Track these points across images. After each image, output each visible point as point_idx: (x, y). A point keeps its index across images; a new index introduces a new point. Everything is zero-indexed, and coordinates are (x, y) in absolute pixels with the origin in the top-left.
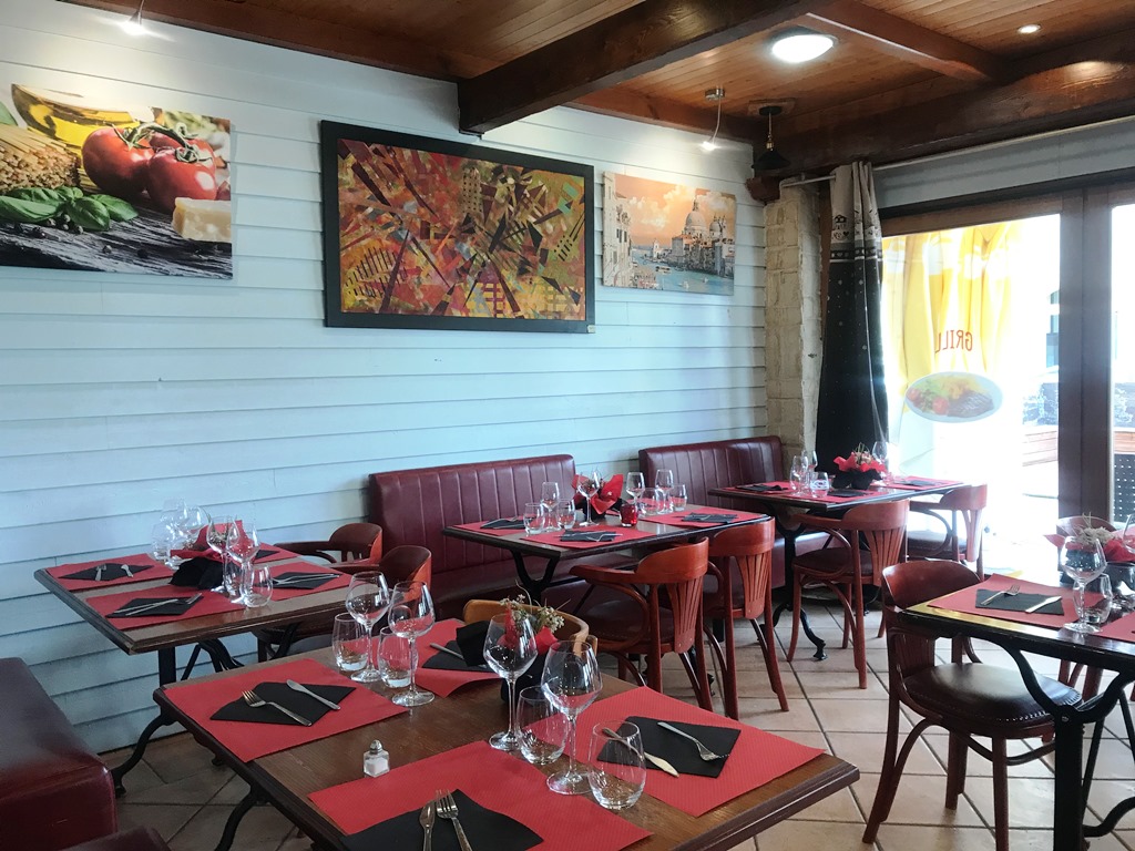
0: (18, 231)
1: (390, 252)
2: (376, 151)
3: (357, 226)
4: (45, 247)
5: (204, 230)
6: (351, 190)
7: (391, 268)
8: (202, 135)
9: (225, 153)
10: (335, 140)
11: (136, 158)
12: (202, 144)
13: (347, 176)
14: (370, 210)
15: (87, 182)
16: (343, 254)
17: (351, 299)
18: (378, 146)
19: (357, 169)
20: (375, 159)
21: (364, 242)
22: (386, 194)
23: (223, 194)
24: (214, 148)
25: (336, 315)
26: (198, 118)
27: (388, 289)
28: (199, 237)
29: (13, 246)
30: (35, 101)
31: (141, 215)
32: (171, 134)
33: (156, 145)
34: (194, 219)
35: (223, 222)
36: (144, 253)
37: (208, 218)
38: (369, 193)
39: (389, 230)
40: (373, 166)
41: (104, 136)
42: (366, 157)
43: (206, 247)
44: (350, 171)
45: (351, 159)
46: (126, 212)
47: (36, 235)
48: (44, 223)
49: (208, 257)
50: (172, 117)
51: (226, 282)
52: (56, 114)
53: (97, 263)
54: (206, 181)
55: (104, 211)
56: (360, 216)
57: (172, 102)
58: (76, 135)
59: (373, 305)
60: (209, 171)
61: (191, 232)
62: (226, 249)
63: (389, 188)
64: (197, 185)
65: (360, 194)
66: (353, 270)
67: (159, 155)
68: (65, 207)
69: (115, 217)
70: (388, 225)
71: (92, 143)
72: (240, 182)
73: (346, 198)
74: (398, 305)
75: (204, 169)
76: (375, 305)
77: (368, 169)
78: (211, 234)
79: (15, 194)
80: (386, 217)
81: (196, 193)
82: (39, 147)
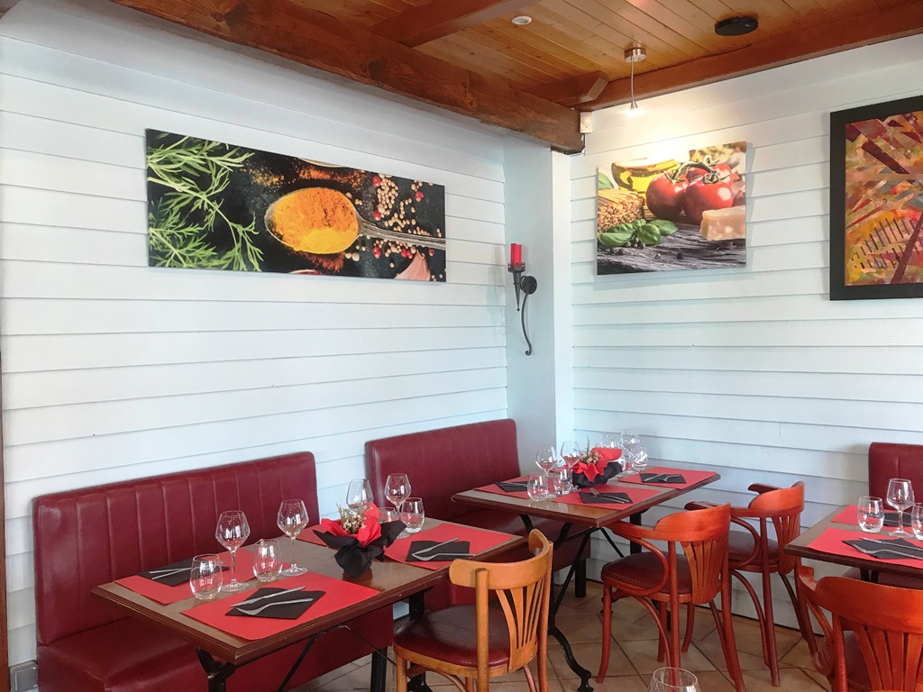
0: (611, 253)
1: (907, 220)
2: (893, 124)
3: (867, 202)
4: (625, 260)
5: (722, 232)
6: (860, 169)
7: (907, 237)
8: (723, 159)
9: (741, 169)
10: (844, 125)
11: (678, 189)
12: (722, 167)
13: (856, 156)
14: (882, 183)
15: (649, 214)
16: (848, 231)
17: (856, 273)
18: (895, 118)
19: (870, 148)
20: (891, 132)
21: (873, 216)
22: (903, 163)
23: (738, 201)
24: (731, 167)
25: (841, 289)
26: (720, 148)
27: (902, 259)
28: (719, 238)
29: (610, 263)
30: (623, 170)
31: (680, 228)
32: (701, 166)
33: (690, 177)
34: (716, 225)
35: (738, 223)
36: (680, 255)
37: (726, 222)
38: (881, 167)
39: (906, 199)
40: (887, 139)
41: (659, 180)
42: (881, 132)
43: (723, 245)
44: (860, 152)
45: (862, 139)
46: (669, 228)
47: (620, 253)
48: (624, 245)
49: (727, 252)
50: (702, 153)
51: (740, 270)
52: (634, 175)
53: (652, 267)
54: (725, 194)
55: (657, 230)
56: (870, 192)
57: (702, 143)
58: (642, 184)
59: (883, 276)
60: (728, 186)
61: (714, 236)
62: (740, 244)
63: (908, 157)
64: (718, 198)
65: (871, 170)
66: (860, 244)
67: (693, 183)
68: (635, 234)
69: (664, 234)
70: (904, 194)
71: (653, 188)
72: (756, 189)
73: (854, 177)
74: (915, 274)
75: (724, 185)
76: (887, 276)
77: (880, 143)
78: (729, 233)
79: (611, 230)
80: (902, 186)
81: (717, 204)
82: (623, 198)
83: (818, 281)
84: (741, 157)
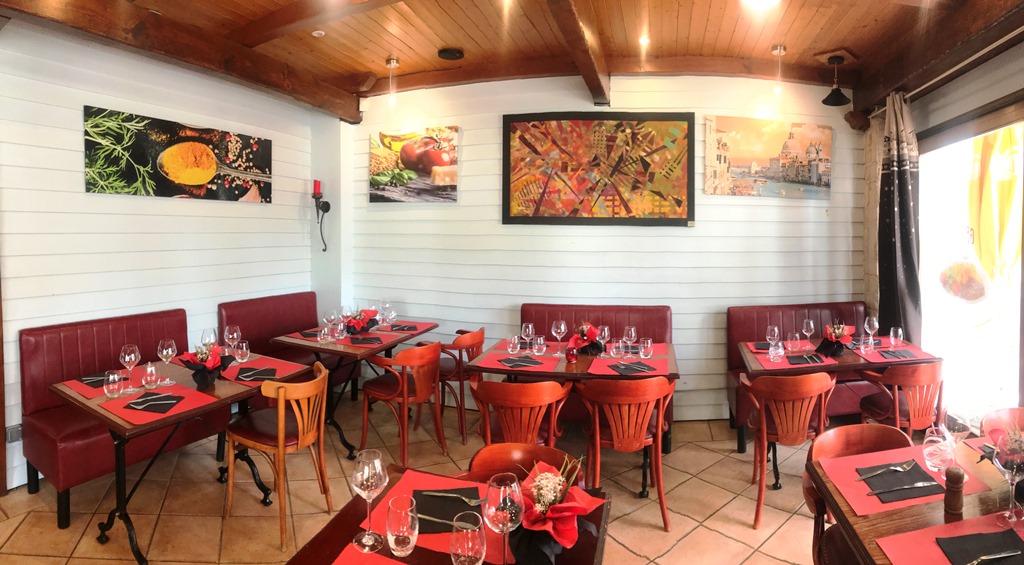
0: (378, 189)
1: (541, 181)
2: (534, 126)
3: (521, 169)
4: (386, 194)
5: (444, 180)
6: (517, 150)
7: (541, 191)
8: (444, 135)
9: (455, 143)
10: (510, 123)
11: (418, 151)
12: (445, 140)
13: (516, 143)
14: (528, 159)
15: (401, 165)
16: (512, 185)
17: (516, 209)
18: (535, 123)
19: (522, 138)
20: (533, 130)
21: (524, 178)
22: (539, 149)
23: (453, 162)
24: (450, 141)
25: (508, 218)
26: (443, 128)
27: (538, 203)
28: (442, 184)
29: (377, 195)
30: (386, 136)
31: (420, 176)
32: (431, 138)
33: (426, 144)
34: (440, 175)
35: (453, 175)
36: (420, 192)
37: (446, 174)
38: (527, 150)
39: (541, 169)
40: (531, 134)
41: (408, 145)
42: (528, 130)
43: (444, 188)
44: (518, 140)
45: (518, 133)
46: (413, 175)
47: (383, 189)
48: (386, 185)
49: (446, 192)
50: (434, 131)
51: (454, 204)
52: (393, 140)
53: (403, 199)
54: (446, 157)
55: (406, 177)
56: (522, 164)
57: (433, 124)
58: (398, 146)
59: (528, 212)
60: (447, 152)
61: (439, 182)
62: (454, 188)
63: (542, 146)
64: (442, 159)
65: (522, 151)
66: (518, 193)
67: (428, 148)
68: (393, 178)
69: (410, 179)
70: (540, 167)
71: (404, 150)
72: (463, 156)
73: (515, 154)
74: (545, 212)
75: (445, 152)
76: (530, 212)
77: (527, 137)
78: (447, 182)
79: (378, 175)
80: (539, 162)
81: (441, 163)
82: (386, 154)
83: (496, 213)
84: (454, 135)
